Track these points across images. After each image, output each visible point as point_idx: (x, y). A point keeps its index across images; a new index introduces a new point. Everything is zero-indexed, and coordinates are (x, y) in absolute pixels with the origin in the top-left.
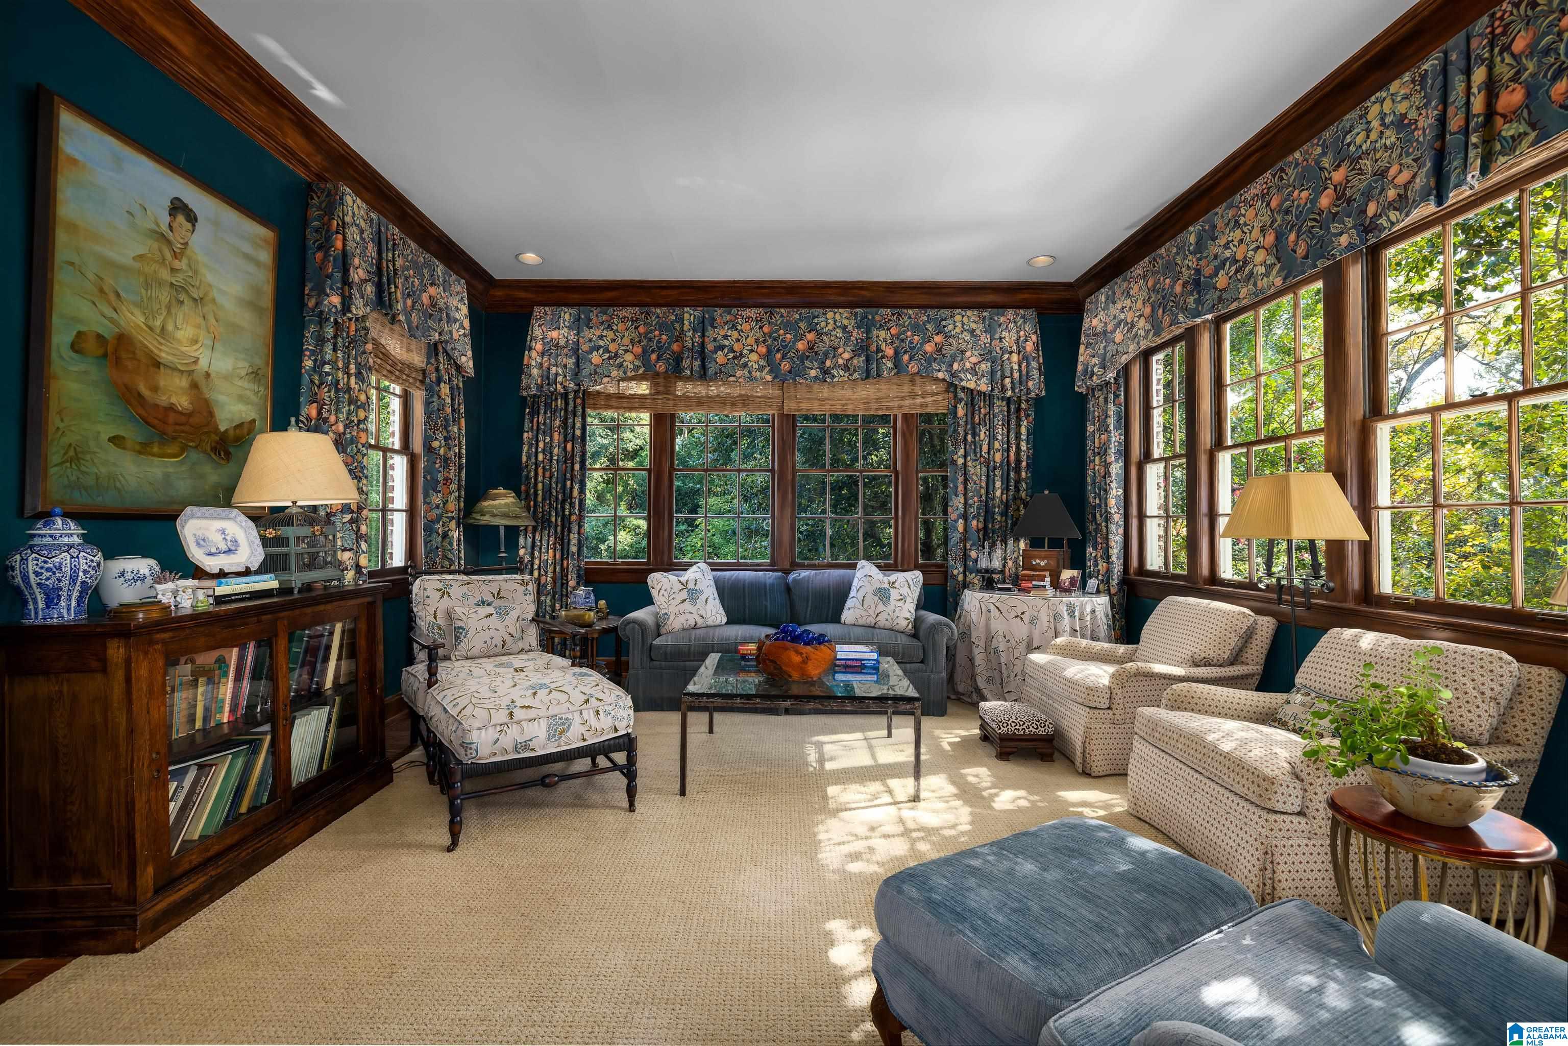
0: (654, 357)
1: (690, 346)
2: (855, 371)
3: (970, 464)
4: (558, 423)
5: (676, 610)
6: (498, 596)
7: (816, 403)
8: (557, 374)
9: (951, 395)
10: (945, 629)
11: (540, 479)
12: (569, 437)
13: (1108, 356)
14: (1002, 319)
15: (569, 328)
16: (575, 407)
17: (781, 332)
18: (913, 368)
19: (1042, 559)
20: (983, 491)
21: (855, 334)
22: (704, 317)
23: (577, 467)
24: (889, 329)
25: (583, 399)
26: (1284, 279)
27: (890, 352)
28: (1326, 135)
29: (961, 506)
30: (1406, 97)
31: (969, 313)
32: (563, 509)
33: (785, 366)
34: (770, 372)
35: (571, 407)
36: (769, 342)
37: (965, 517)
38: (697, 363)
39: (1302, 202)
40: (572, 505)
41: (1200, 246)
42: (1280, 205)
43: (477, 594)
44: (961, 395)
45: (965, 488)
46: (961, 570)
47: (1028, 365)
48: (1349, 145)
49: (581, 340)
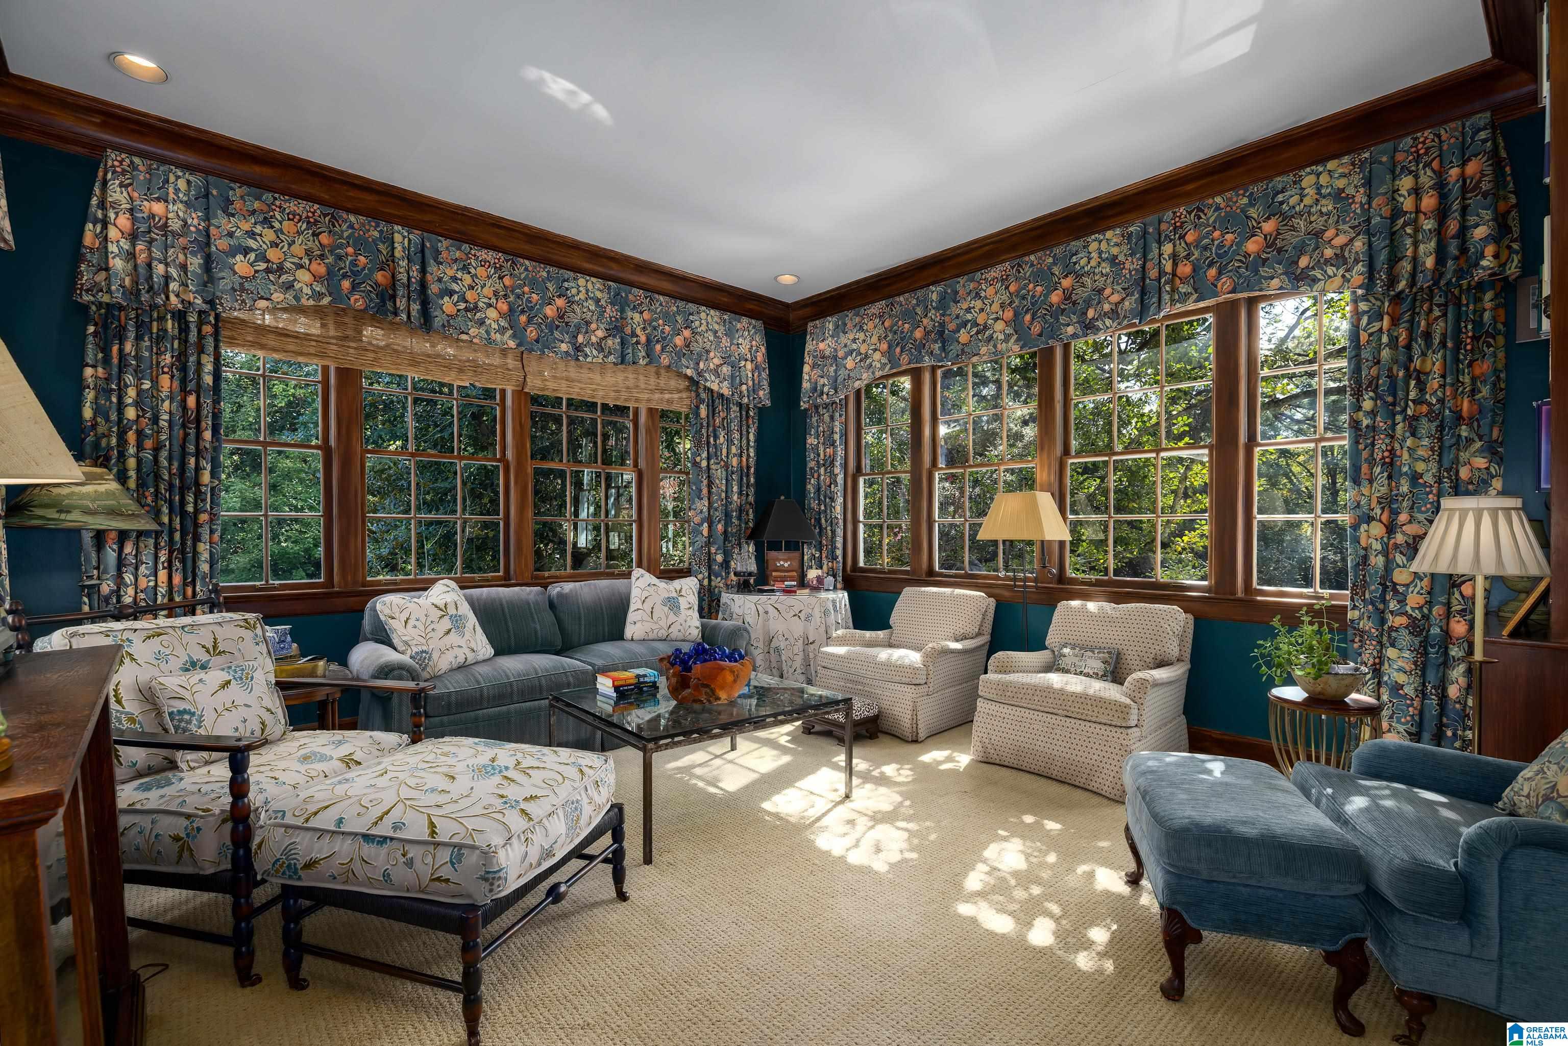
0: (346, 284)
1: (405, 280)
2: (610, 353)
3: (713, 467)
4: (167, 359)
5: (442, 644)
6: (215, 649)
7: (564, 384)
8: (167, 278)
9: (693, 394)
10: (745, 634)
11: (132, 450)
12: (191, 386)
13: (840, 379)
14: (739, 326)
15: (186, 204)
16: (201, 337)
17: (526, 289)
18: (665, 360)
19: (786, 561)
20: (723, 495)
21: (608, 310)
22: (423, 245)
23: (208, 435)
24: (641, 313)
25: (216, 327)
26: (1022, 348)
27: (643, 339)
28: (1058, 250)
29: (705, 509)
30: (1117, 245)
31: (712, 312)
32: (183, 502)
33: (532, 333)
34: (514, 336)
35: (193, 336)
36: (512, 298)
37: (710, 521)
38: (415, 307)
39: (1038, 294)
40: (198, 494)
41: (943, 305)
42: (1018, 291)
43: (180, 651)
44: (703, 396)
45: (709, 492)
46: (706, 574)
47: (759, 375)
48: (1075, 263)
49: (213, 230)
